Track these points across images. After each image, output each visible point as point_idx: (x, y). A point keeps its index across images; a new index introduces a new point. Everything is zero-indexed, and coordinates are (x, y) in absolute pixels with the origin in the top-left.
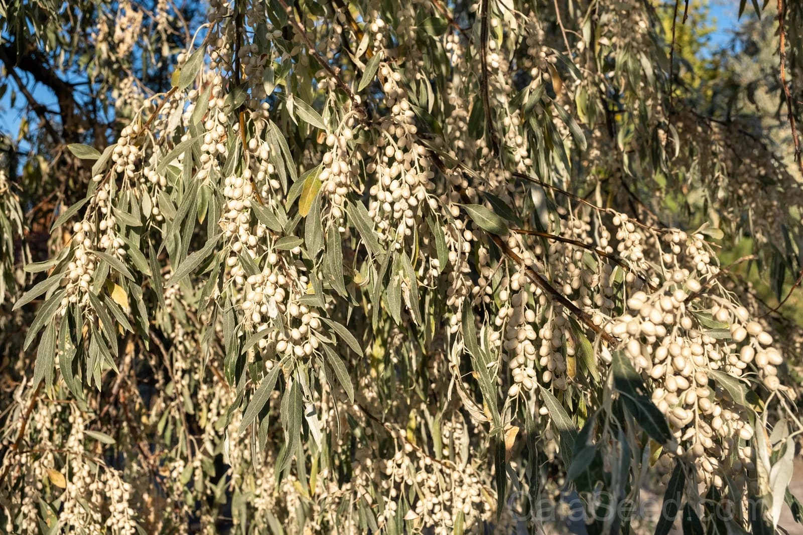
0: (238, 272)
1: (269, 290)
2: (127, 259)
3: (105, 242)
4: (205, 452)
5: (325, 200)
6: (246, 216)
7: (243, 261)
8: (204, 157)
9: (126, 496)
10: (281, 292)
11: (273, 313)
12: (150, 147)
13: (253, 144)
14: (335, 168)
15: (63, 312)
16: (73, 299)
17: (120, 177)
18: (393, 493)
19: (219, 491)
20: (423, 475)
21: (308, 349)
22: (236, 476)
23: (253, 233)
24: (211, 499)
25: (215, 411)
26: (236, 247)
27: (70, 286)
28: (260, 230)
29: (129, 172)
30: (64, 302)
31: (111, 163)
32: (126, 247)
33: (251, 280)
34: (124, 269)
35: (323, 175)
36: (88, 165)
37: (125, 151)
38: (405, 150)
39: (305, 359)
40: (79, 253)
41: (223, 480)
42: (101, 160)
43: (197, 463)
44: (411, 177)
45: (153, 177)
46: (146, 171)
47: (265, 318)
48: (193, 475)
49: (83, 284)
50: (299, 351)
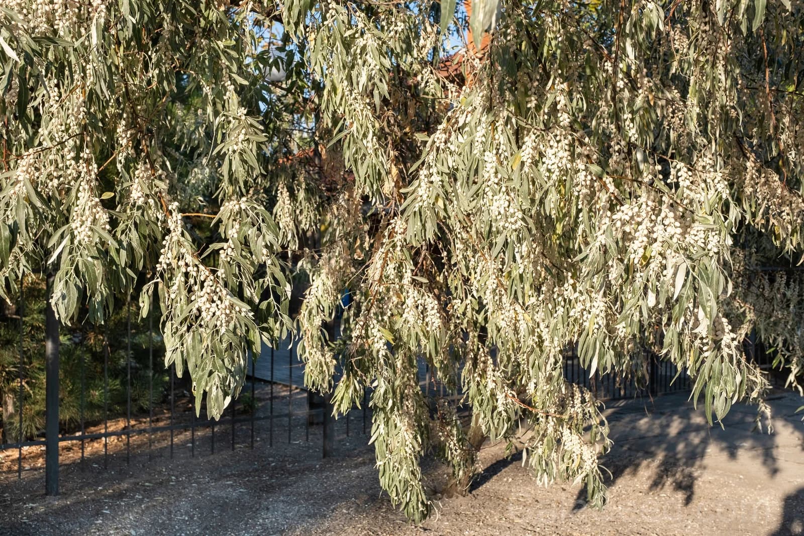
0: (490, 194)
1: (502, 202)
2: (443, 186)
3: (433, 179)
4: (473, 296)
5: (523, 163)
6: (494, 170)
7: (492, 189)
8: (476, 144)
9: (436, 307)
10: (507, 203)
11: (502, 212)
12: (450, 133)
13: (497, 137)
14: (527, 152)
15: (417, 209)
16: (421, 204)
17: (438, 149)
18: (563, 303)
19: (480, 318)
20: (577, 294)
21: (517, 226)
22: (490, 311)
23: (496, 177)
24: (475, 323)
25: (479, 273)
26: (489, 183)
27: (419, 199)
28: (499, 176)
29: (442, 146)
30: (417, 205)
31: (434, 142)
32: (442, 181)
33: (495, 197)
34: (441, 191)
35: (523, 154)
36: (424, 143)
37: (440, 136)
38: (558, 142)
39: (516, 230)
40: (422, 184)
41: (483, 312)
42: (430, 141)
43: (468, 301)
44: (561, 154)
45: (452, 148)
46: (449, 145)
47: (499, 213)
48: (466, 308)
49: (425, 198)
50: (514, 227)
